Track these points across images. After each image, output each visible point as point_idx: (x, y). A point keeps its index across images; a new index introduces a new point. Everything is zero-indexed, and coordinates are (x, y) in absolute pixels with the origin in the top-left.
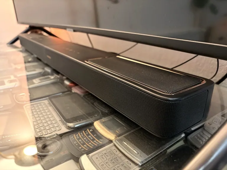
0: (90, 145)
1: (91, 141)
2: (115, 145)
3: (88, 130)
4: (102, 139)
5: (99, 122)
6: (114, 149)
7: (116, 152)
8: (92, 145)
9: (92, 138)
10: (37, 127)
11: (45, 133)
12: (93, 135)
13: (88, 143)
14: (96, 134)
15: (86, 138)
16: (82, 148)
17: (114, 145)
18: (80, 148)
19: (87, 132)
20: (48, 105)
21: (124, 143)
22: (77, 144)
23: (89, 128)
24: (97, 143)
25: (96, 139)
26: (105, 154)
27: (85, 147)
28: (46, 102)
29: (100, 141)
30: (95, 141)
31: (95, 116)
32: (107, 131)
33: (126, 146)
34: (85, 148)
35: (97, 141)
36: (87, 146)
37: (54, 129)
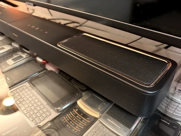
0: (80, 125)
1: (81, 122)
2: (101, 122)
3: (74, 110)
4: (88, 117)
5: (81, 100)
6: (101, 126)
7: (104, 128)
8: (83, 125)
9: (80, 118)
10: (29, 115)
11: (39, 121)
12: (80, 115)
13: (78, 124)
14: (82, 113)
15: (75, 118)
16: (75, 130)
17: (99, 122)
18: (73, 130)
19: (74, 112)
20: (30, 88)
21: (109, 120)
22: (70, 127)
23: (74, 107)
24: (85, 122)
25: (84, 119)
26: (95, 132)
27: (77, 128)
28: (27, 84)
29: (88, 120)
30: (83, 121)
31: (77, 96)
32: (91, 109)
33: (111, 122)
34: (77, 130)
35: (85, 121)
36: (79, 127)
37: (45, 114)
